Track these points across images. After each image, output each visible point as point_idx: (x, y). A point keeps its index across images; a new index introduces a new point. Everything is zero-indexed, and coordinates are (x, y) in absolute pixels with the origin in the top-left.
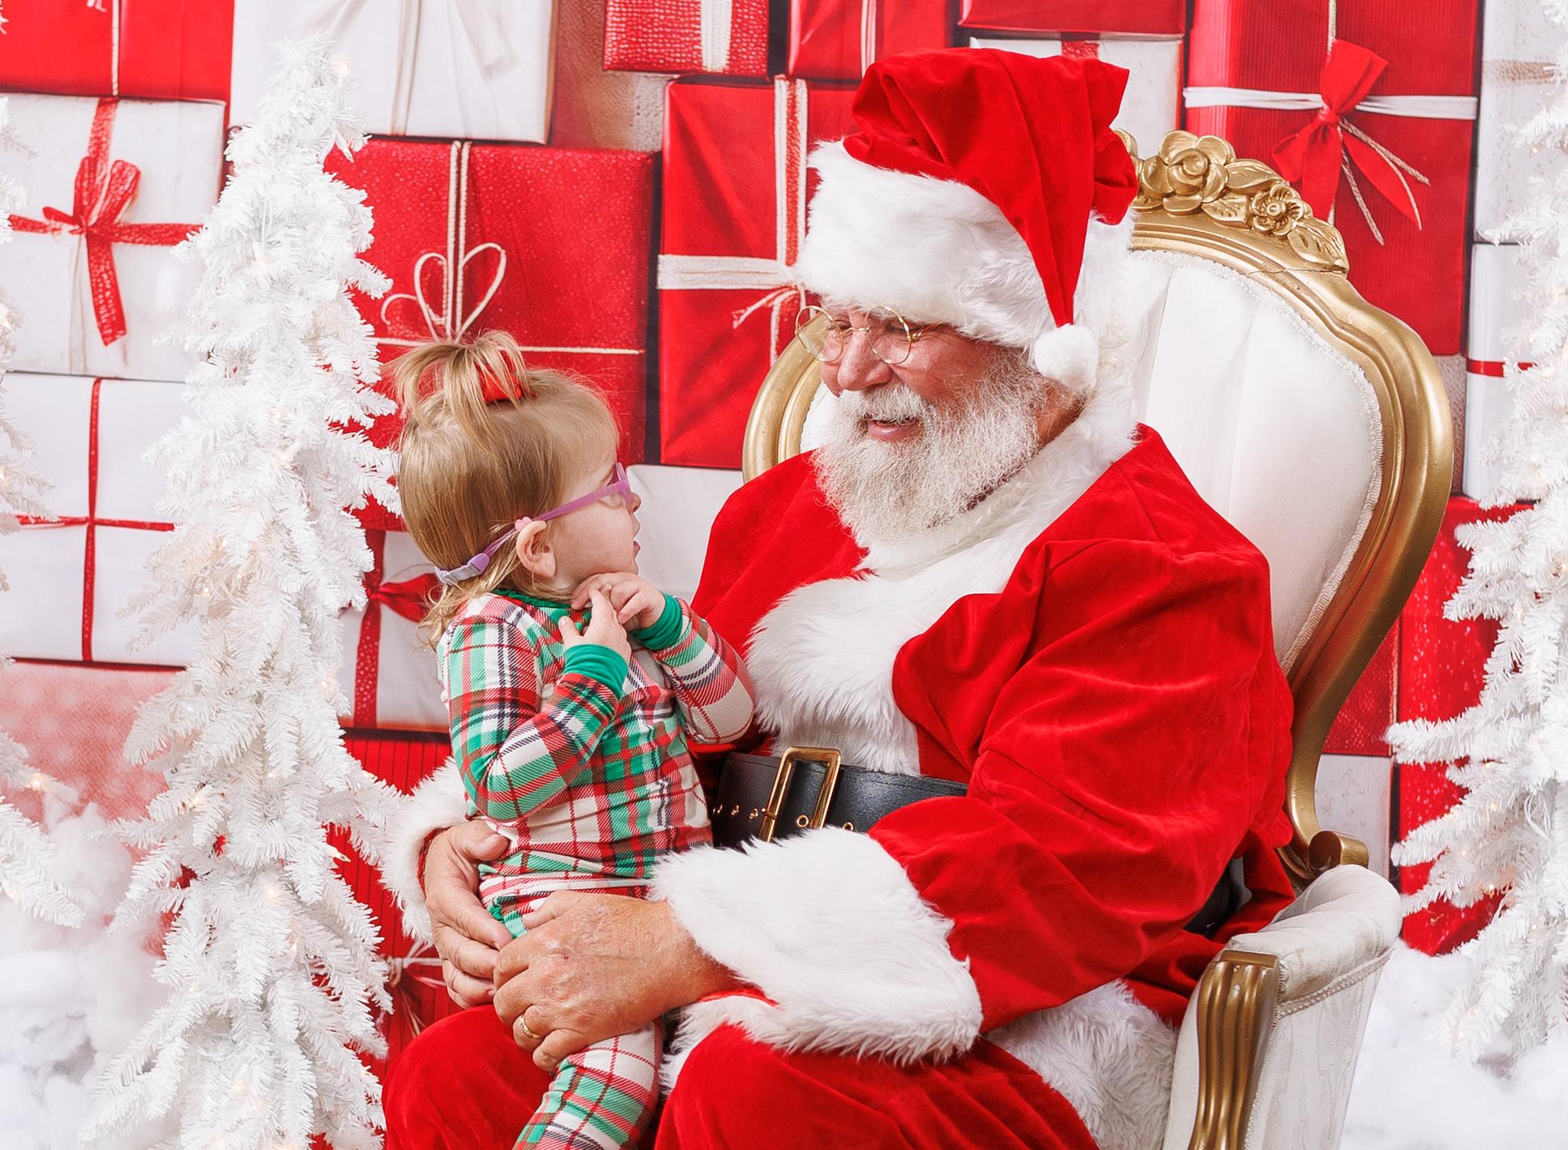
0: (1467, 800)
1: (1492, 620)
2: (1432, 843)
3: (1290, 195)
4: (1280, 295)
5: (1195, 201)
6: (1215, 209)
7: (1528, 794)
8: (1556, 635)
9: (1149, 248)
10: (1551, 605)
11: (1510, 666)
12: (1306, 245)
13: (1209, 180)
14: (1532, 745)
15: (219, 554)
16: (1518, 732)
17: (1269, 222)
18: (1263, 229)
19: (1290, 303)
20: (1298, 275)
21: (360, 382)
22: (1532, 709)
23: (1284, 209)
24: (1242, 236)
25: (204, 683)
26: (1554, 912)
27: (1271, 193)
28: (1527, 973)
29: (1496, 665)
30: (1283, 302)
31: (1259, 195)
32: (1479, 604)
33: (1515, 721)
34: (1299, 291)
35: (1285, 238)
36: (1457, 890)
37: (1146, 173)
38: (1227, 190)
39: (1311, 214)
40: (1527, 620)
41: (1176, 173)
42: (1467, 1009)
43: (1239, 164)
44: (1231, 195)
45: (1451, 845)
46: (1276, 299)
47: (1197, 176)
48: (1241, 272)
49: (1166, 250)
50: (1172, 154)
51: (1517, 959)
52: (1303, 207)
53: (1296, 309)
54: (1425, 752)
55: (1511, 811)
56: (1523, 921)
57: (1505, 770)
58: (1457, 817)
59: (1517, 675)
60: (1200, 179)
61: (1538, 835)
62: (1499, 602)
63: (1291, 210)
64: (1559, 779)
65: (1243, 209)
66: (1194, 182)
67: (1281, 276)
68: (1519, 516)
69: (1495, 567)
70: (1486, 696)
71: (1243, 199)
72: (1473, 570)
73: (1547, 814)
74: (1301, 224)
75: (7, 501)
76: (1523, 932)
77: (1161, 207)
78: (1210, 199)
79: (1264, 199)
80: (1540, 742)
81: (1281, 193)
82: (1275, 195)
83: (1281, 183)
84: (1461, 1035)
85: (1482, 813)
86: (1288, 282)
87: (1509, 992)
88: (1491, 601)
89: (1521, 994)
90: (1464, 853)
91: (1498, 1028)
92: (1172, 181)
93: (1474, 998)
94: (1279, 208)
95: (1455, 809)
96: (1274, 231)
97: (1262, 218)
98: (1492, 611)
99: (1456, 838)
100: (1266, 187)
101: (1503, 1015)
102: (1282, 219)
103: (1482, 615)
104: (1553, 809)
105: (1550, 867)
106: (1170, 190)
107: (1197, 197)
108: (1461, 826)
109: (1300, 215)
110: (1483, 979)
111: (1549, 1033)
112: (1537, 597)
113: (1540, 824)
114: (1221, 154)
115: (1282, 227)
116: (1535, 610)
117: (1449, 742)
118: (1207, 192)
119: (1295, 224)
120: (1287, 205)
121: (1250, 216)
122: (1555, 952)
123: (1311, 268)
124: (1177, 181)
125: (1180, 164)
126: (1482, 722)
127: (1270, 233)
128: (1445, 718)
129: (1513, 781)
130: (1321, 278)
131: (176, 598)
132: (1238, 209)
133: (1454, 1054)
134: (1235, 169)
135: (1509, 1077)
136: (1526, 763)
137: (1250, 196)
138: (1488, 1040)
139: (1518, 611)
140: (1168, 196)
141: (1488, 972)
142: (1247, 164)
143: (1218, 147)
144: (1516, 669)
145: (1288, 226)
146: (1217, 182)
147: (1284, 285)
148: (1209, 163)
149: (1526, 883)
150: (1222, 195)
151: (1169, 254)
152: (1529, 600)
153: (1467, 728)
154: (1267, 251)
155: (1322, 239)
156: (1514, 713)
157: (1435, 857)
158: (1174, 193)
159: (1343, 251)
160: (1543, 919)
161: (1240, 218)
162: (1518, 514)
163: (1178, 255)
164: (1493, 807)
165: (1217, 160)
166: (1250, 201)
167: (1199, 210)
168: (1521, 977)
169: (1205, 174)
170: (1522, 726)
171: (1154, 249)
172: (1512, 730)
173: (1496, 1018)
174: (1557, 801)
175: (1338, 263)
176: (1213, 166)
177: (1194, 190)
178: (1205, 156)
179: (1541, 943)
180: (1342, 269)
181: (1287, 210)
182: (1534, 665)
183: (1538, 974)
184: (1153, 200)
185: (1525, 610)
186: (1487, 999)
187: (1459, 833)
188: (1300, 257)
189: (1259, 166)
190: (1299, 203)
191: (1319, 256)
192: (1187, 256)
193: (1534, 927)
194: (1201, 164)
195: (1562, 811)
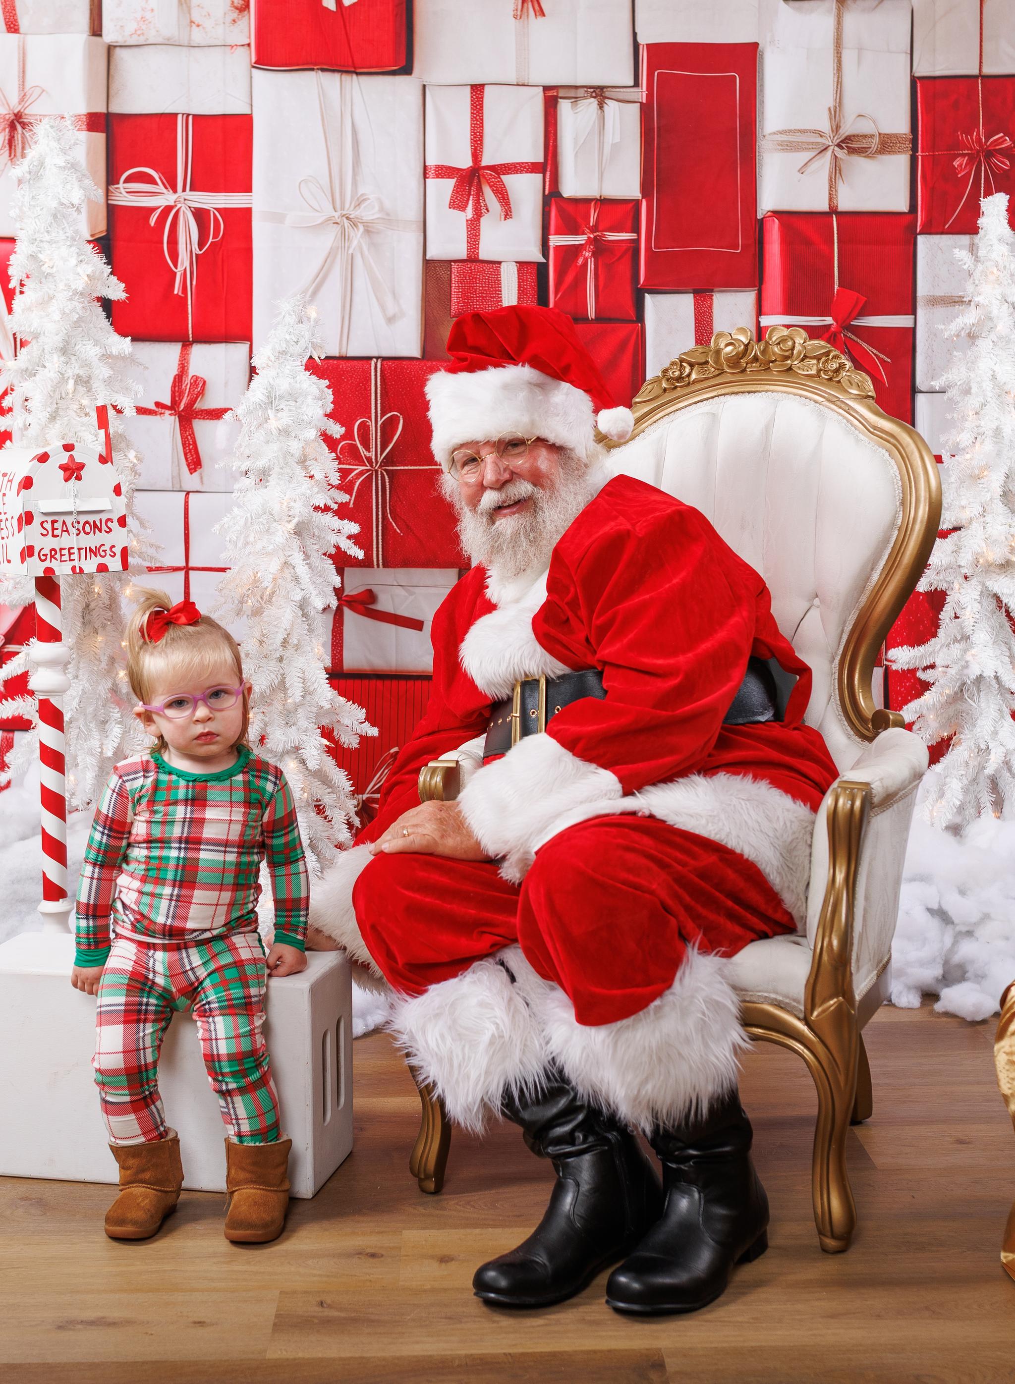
0: (933, 689)
1: (942, 591)
2: (916, 712)
3: (841, 358)
4: (838, 413)
5: (788, 364)
6: (799, 368)
7: (965, 684)
8: (978, 598)
9: (763, 391)
10: (974, 582)
11: (954, 615)
12: (852, 385)
13: (795, 352)
14: (968, 657)
15: (256, 581)
16: (959, 651)
17: (830, 373)
18: (826, 377)
19: (844, 417)
20: (848, 402)
21: (329, 485)
22: (966, 638)
23: (838, 365)
24: (815, 382)
25: (250, 652)
26: (983, 747)
27: (830, 357)
28: (969, 780)
29: (946, 615)
30: (840, 417)
31: (824, 359)
32: (935, 582)
33: (957, 645)
34: (849, 410)
35: (839, 382)
36: (928, 736)
37: (760, 350)
38: (805, 357)
39: (853, 368)
40: (962, 590)
41: (776, 349)
42: (937, 800)
43: (811, 342)
44: (808, 360)
45: (925, 712)
46: (836, 415)
47: (788, 351)
48: (816, 402)
49: (773, 391)
50: (774, 339)
51: (963, 773)
52: (848, 364)
53: (848, 421)
54: (908, 663)
55: (956, 693)
56: (966, 752)
57: (952, 671)
58: (928, 698)
59: (957, 620)
60: (790, 352)
61: (971, 705)
62: (946, 581)
63: (842, 366)
64: (985, 675)
65: (815, 367)
66: (787, 354)
67: (838, 403)
68: (955, 535)
69: (943, 562)
70: (941, 632)
71: (815, 361)
72: (930, 565)
73: (976, 693)
74: (848, 374)
75: (139, 557)
76: (966, 757)
77: (769, 368)
78: (796, 362)
79: (826, 361)
80: (973, 655)
81: (836, 357)
82: (832, 359)
83: (835, 352)
84: (935, 814)
85: (941, 694)
86: (843, 406)
87: (960, 790)
88: (941, 581)
89: (966, 791)
90: (931, 717)
91: (955, 810)
92: (774, 353)
93: (941, 795)
94: (835, 366)
95: (927, 694)
96: (833, 379)
97: (826, 372)
98: (943, 586)
99: (928, 709)
100: (827, 354)
101: (958, 803)
102: (837, 371)
103: (936, 589)
104: (979, 691)
105: (979, 723)
106: (774, 358)
107: (789, 362)
108: (931, 702)
109: (847, 369)
110: (945, 784)
111: (982, 811)
112: (966, 578)
113: (972, 699)
114: (801, 338)
115: (837, 376)
116: (965, 584)
117: (922, 657)
118: (794, 359)
119: (844, 374)
120: (839, 364)
121: (819, 371)
122: (984, 768)
123: (855, 397)
124: (777, 353)
125: (779, 344)
126: (939, 646)
127: (830, 379)
128: (919, 645)
129: (958, 677)
130: (861, 404)
131: (233, 606)
132: (812, 367)
133: (932, 825)
134: (809, 345)
135: (961, 836)
136: (966, 666)
137: (819, 360)
138: (950, 817)
139: (956, 586)
140: (772, 362)
141: (948, 780)
142: (815, 342)
143: (800, 335)
144: (956, 617)
145: (841, 375)
146: (800, 353)
147: (841, 408)
148: (795, 343)
149: (966, 732)
150: (803, 360)
151: (775, 393)
152: (962, 580)
153: (931, 649)
154: (830, 390)
155: (860, 381)
156: (956, 641)
157: (916, 718)
158: (775, 360)
159: (872, 387)
160: (976, 750)
161: (814, 372)
162: (953, 534)
163: (780, 394)
164: (947, 692)
165: (799, 341)
166: (818, 363)
167: (790, 369)
168: (966, 782)
169: (793, 349)
170: (961, 647)
171: (766, 391)
172: (956, 650)
173: (954, 805)
174: (981, 687)
175: (870, 394)
176: (797, 345)
177: (787, 358)
178: (792, 339)
179: (976, 763)
180: (872, 397)
181: (840, 366)
182: (968, 614)
183: (974, 780)
184: (764, 364)
185: (960, 585)
186: (948, 795)
187: (930, 706)
188: (848, 392)
189: (823, 343)
190: (846, 362)
191: (859, 391)
192: (785, 395)
193: (972, 755)
194: (790, 343)
195: (984, 692)
